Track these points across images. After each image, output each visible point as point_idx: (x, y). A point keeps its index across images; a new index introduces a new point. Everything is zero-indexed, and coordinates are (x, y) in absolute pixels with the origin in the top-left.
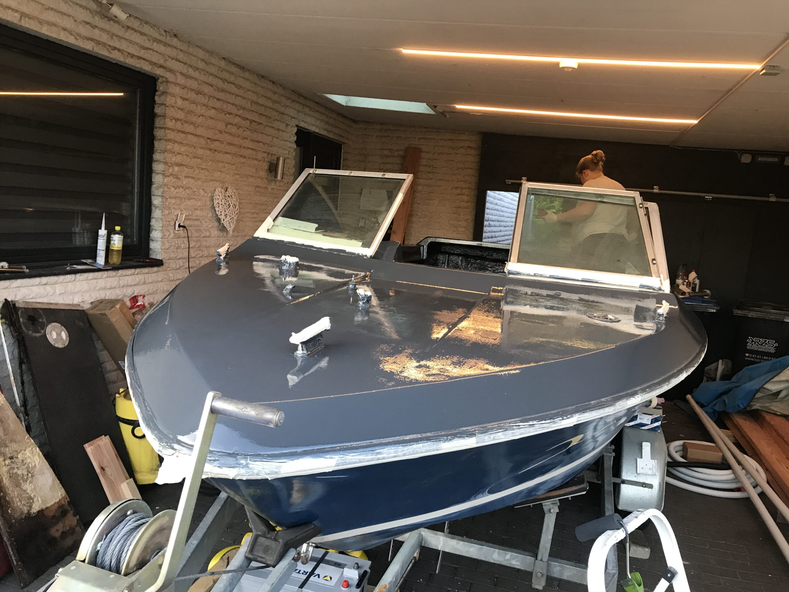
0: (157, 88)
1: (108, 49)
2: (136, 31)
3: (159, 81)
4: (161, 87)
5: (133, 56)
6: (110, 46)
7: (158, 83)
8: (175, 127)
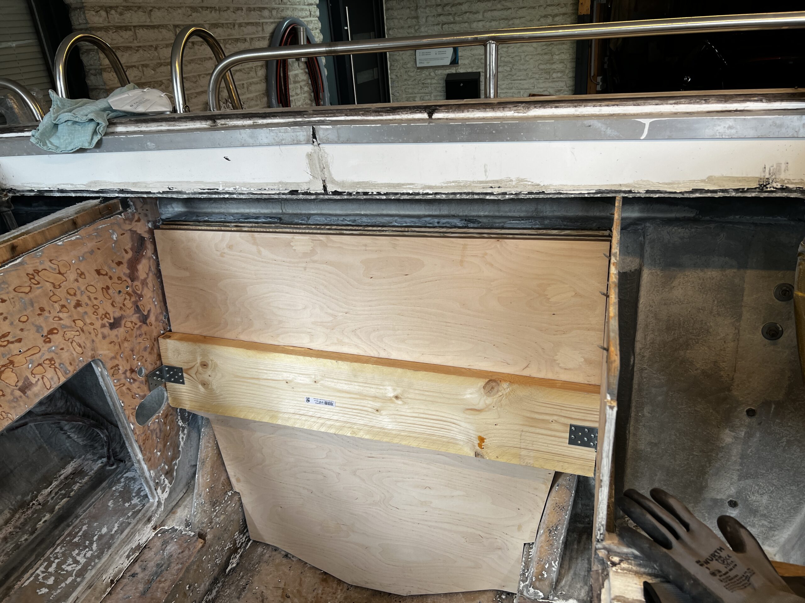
8: (109, 22)
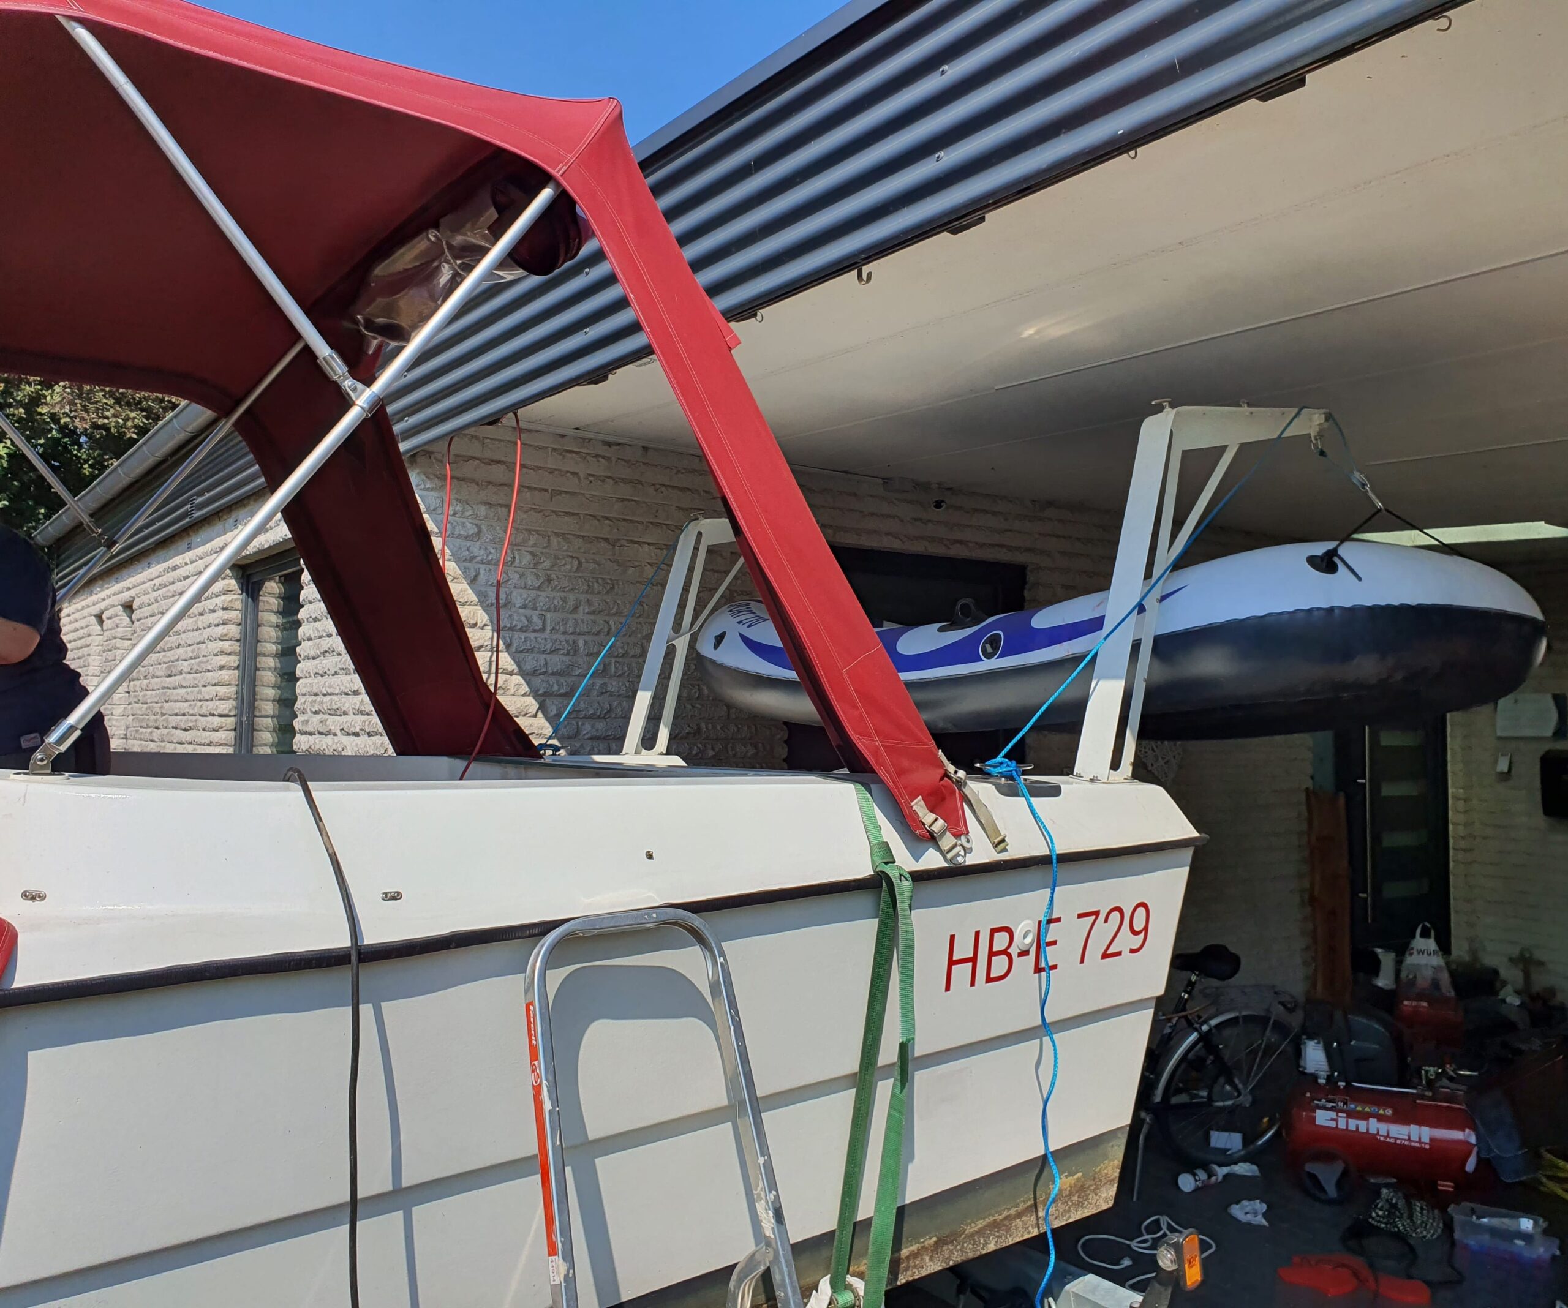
0: (1027, 579)
1: (945, 545)
2: (986, 512)
3: (1029, 569)
4: (1031, 578)
5: (981, 546)
6: (948, 540)
7: (1028, 573)
